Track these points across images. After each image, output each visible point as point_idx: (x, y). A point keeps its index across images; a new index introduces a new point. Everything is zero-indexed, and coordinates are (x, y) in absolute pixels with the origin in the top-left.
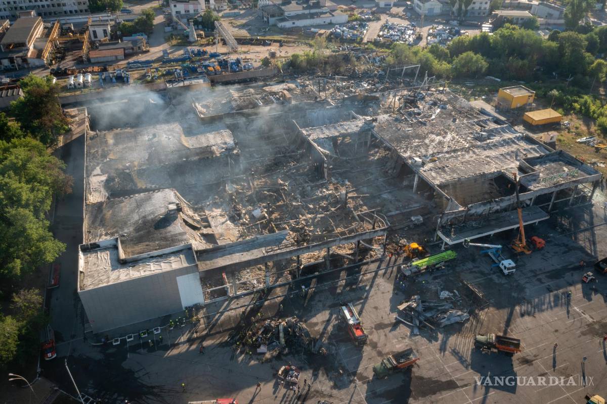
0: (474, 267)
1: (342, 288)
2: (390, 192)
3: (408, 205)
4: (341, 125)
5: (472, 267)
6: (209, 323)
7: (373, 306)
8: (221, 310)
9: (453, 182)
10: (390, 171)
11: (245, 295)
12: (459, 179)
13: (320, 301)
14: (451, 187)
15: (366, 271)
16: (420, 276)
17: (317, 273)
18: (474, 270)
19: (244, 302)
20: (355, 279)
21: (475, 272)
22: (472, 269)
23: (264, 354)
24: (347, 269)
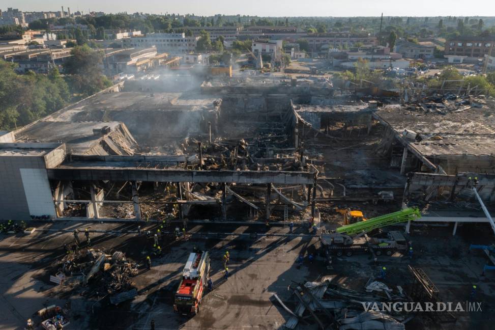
0: (451, 265)
1: (226, 243)
2: (368, 170)
3: (385, 183)
4: (339, 107)
5: (448, 264)
6: (40, 237)
7: (250, 272)
8: (66, 229)
9: (454, 158)
10: (379, 152)
11: (105, 222)
12: (464, 156)
13: (185, 249)
14: (448, 164)
15: (275, 233)
16: (349, 254)
17: (207, 221)
18: (450, 268)
19: (97, 228)
20: (253, 238)
21: (450, 272)
22: (446, 266)
23: (55, 284)
24: (251, 225)
